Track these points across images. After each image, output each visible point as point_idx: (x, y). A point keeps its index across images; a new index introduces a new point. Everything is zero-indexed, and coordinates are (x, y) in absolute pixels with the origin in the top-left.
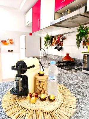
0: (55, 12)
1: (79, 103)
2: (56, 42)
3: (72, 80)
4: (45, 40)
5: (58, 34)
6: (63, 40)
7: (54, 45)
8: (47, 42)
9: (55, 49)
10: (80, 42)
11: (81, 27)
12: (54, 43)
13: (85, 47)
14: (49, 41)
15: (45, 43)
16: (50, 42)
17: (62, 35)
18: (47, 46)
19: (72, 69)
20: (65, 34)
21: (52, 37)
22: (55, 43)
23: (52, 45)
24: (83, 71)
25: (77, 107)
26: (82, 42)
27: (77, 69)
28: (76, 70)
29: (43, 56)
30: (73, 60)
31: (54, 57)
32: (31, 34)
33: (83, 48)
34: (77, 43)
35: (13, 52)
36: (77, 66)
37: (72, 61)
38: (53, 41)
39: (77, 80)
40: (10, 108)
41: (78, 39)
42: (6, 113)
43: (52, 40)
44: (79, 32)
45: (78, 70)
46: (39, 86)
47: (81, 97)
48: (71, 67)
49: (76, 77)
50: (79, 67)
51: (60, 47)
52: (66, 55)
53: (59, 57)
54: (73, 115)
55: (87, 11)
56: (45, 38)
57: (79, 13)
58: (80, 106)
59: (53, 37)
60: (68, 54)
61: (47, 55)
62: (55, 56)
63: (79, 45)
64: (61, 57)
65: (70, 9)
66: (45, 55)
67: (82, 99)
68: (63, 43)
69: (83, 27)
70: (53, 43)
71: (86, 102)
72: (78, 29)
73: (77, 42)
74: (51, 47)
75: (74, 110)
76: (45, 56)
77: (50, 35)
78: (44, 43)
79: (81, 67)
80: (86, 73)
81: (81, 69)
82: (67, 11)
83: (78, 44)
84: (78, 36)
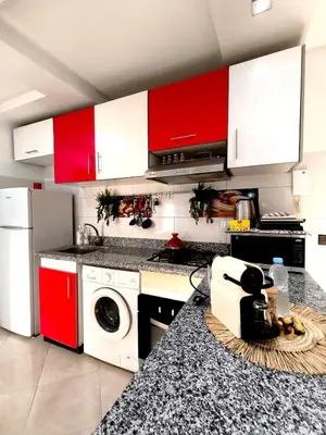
2: (130, 208)
7: (125, 214)
12: (124, 210)
14: (111, 205)
18: (106, 218)
20: (156, 194)
38: (122, 207)
51: (145, 219)
53: (144, 240)
60: (175, 235)
61: (102, 240)
69: (203, 186)
70: (121, 211)
72: (193, 189)
82: (179, 156)
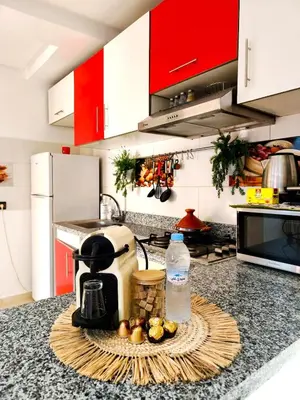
0: (150, 96)
1: (245, 332)
2: (151, 175)
3: (214, 281)
4: (117, 168)
5: (156, 154)
6: (172, 170)
7: (146, 183)
8: (125, 175)
9: (150, 195)
10: (222, 178)
11: (222, 138)
12: (145, 177)
13: (237, 191)
14: (130, 171)
15: (118, 179)
16: (132, 174)
17: (169, 157)
18: (124, 186)
19: (208, 253)
20: (177, 153)
21: (137, 160)
22: (148, 178)
23: (139, 184)
24: (240, 256)
25: (242, 340)
26: (227, 178)
27: (220, 251)
28: (218, 254)
29: (113, 218)
30: (207, 228)
31: (149, 219)
32: (66, 151)
33: (233, 193)
34: (215, 181)
35: (5, 208)
36: (222, 244)
37: (205, 231)
38: (143, 173)
39: (228, 282)
40: (83, 360)
41: (217, 169)
42: (78, 371)
43: (138, 170)
44: (219, 151)
45: (224, 256)
46: (145, 299)
47: (247, 319)
48: (205, 249)
49: (223, 273)
50: (225, 248)
51: (165, 189)
52: (185, 214)
53: (164, 218)
54: (238, 355)
55: (238, 102)
56: (119, 164)
57: (219, 108)
58: (248, 338)
59: (142, 160)
60: (191, 212)
61: (124, 215)
62: (150, 216)
63: (221, 187)
64: (169, 219)
65: (193, 91)
66: (117, 215)
67: (251, 322)
68: (172, 180)
69: (229, 137)
70: (142, 179)
71: (259, 328)
72: (214, 143)
73: (215, 178)
74: (135, 189)
75: (239, 346)
76: (117, 219)
77: (132, 155)
78: (115, 177)
79: (231, 246)
80: (246, 263)
81: (233, 251)
82: (186, 94)
83: (218, 182)
84: (216, 161)
